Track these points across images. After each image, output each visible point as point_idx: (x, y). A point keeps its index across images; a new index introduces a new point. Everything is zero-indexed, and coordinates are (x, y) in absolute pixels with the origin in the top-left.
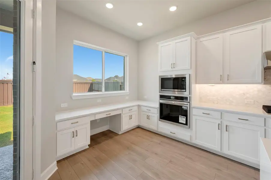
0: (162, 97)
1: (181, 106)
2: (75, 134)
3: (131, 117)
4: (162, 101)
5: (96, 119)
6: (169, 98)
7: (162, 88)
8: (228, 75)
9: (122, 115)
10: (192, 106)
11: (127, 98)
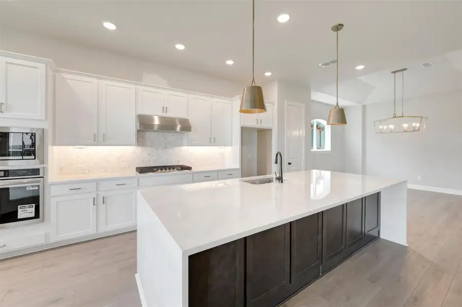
8: (104, 135)
10: (47, 183)
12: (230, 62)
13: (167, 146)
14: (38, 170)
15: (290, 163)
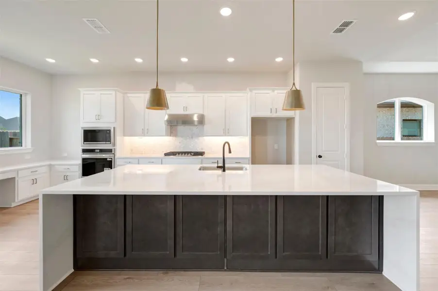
0: (84, 151)
1: (106, 159)
3: (34, 181)
4: (86, 156)
7: (85, 141)
8: (147, 129)
9: (16, 179)
10: (116, 157)
11: (28, 157)
12: (231, 60)
13: (193, 136)
14: (111, 150)
15: (320, 157)
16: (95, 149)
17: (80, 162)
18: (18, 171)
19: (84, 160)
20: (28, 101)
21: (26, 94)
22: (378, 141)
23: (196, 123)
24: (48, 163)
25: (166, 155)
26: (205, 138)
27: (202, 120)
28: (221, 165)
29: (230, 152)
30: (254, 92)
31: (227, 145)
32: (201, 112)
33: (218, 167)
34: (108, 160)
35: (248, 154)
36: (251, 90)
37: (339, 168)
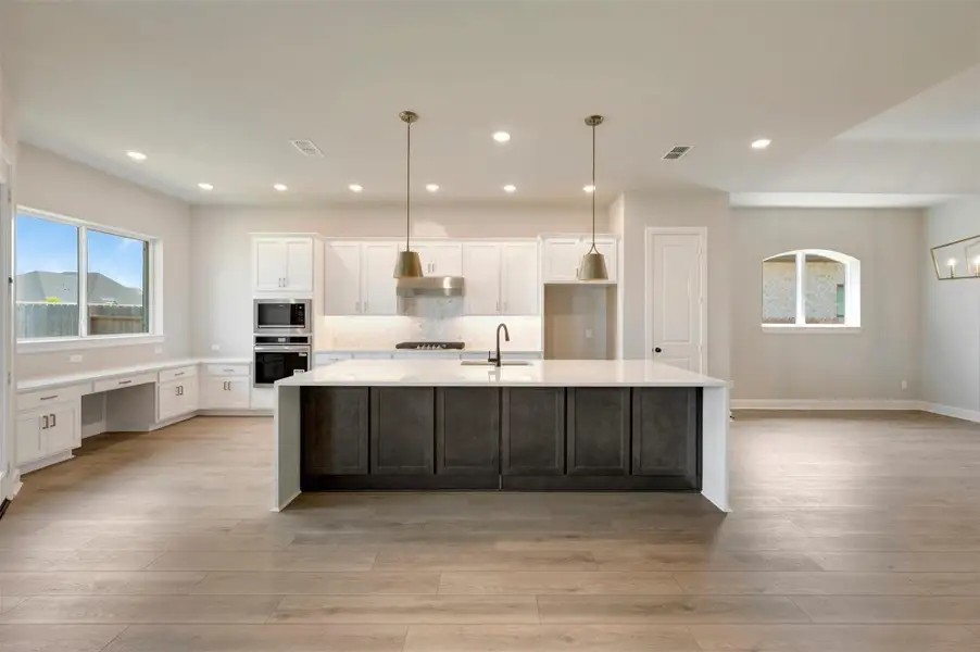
0: (259, 340)
1: (297, 354)
2: (49, 422)
3: (180, 391)
4: (262, 348)
5: (97, 390)
6: (273, 340)
7: (260, 323)
8: (366, 302)
9: (157, 385)
10: (314, 351)
11: (158, 351)
12: (510, 188)
13: (443, 316)
14: (306, 338)
15: (658, 350)
16: (277, 338)
17: (251, 359)
18: (158, 372)
19: (258, 355)
20: (158, 253)
21: (155, 241)
22: (764, 325)
23: (447, 293)
24: (196, 361)
25: (399, 347)
26: (465, 318)
27: (459, 288)
28: (494, 356)
29: (507, 339)
30: (548, 240)
31: (502, 328)
32: (458, 274)
33: (490, 360)
34: (301, 355)
35: (539, 347)
36: (543, 238)
37: (688, 369)
